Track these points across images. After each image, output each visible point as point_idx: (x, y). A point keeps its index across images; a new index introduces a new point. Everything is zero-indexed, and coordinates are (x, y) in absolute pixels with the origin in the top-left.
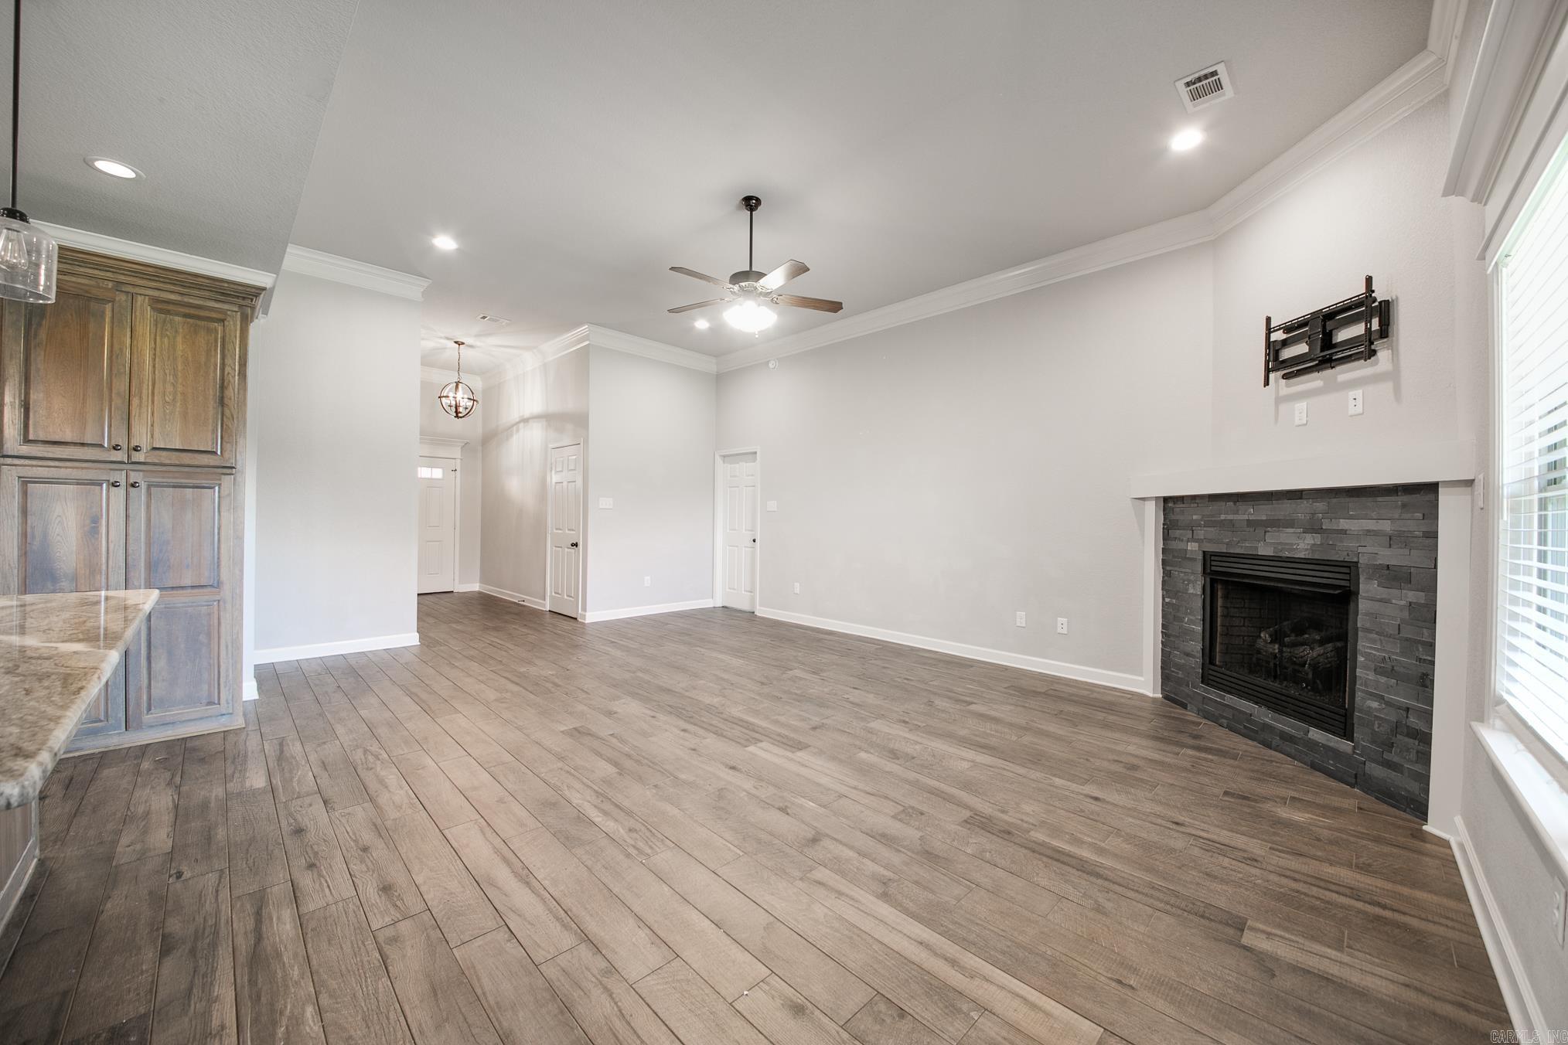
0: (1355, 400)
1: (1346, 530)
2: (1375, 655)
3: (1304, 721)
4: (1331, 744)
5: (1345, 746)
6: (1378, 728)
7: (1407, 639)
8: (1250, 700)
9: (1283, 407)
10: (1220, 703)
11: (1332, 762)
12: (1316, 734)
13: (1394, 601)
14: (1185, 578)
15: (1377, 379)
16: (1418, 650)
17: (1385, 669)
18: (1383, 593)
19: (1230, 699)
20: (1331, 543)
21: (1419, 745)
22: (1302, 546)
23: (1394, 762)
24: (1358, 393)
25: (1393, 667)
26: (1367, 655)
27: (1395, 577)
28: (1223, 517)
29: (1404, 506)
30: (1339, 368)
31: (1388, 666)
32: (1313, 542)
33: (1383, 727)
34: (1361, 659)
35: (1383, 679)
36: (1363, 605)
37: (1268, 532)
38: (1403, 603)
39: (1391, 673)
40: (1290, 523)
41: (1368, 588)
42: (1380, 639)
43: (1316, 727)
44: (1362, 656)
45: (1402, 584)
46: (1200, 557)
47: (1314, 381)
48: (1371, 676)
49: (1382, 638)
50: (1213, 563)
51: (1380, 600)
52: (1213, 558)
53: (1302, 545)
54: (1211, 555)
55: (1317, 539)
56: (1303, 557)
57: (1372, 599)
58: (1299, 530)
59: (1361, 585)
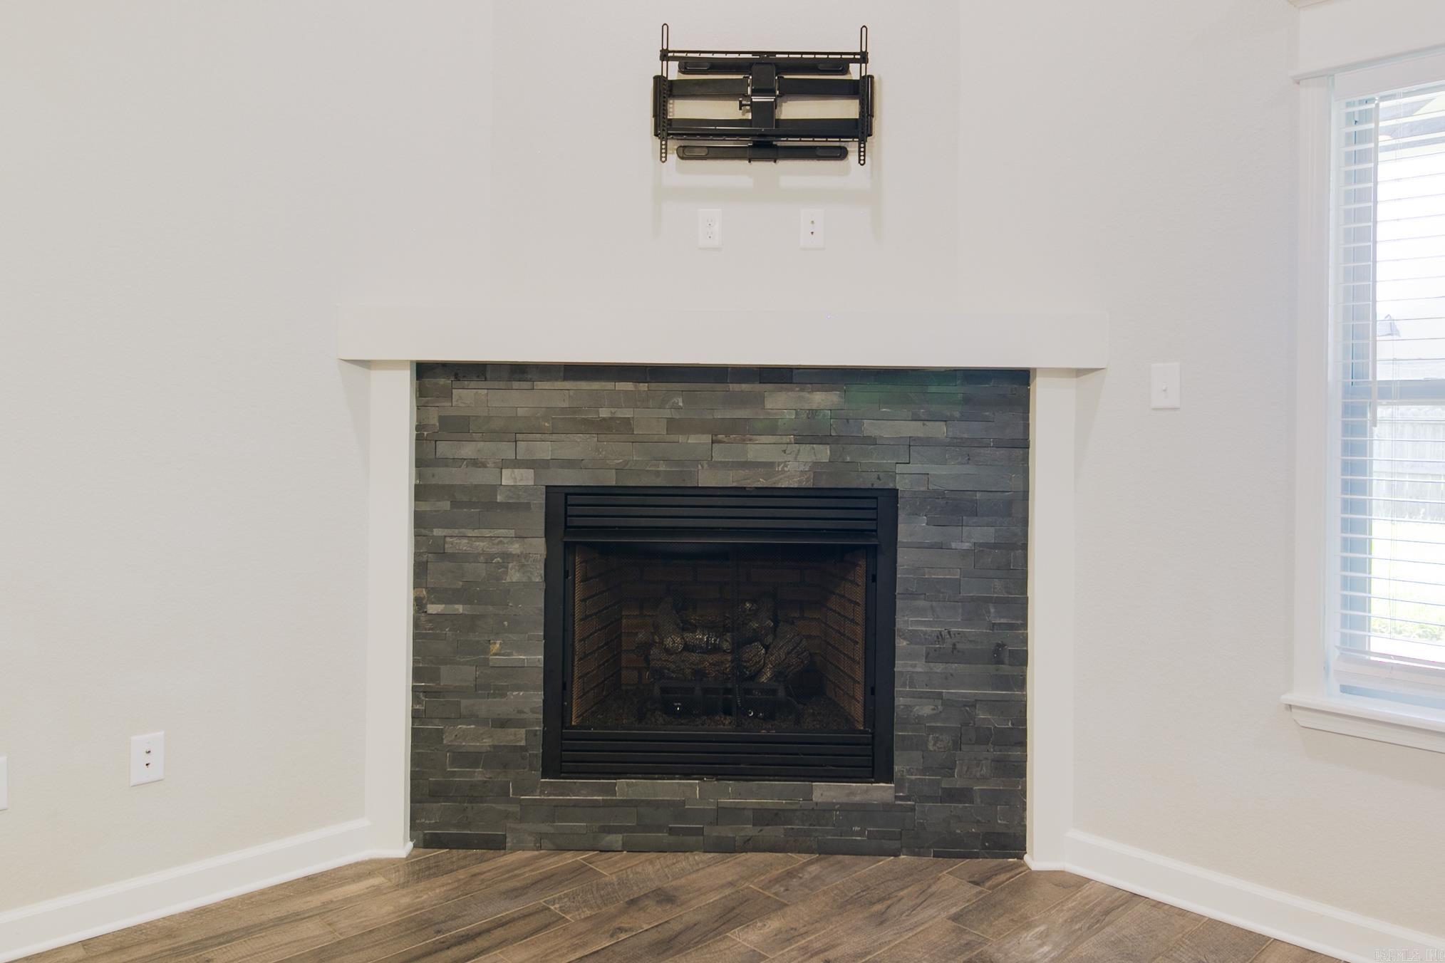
0: (809, 222)
1: (875, 439)
2: (925, 633)
4: (857, 799)
6: (934, 745)
7: (973, 599)
8: (670, 774)
10: (606, 804)
11: (857, 829)
12: (825, 792)
13: (954, 545)
14: (495, 550)
16: (989, 612)
17: (942, 651)
18: (934, 535)
19: (627, 788)
20: (848, 459)
21: (994, 751)
22: (792, 466)
23: (958, 789)
24: (817, 213)
25: (954, 645)
26: (913, 637)
27: (952, 507)
28: (604, 412)
29: (967, 400)
30: (782, 164)
31: (948, 645)
32: (814, 459)
33: (942, 740)
34: (901, 643)
35: (939, 668)
36: (905, 558)
37: (720, 442)
38: (966, 546)
39: (952, 655)
40: (772, 427)
41: (911, 529)
42: (932, 606)
43: (823, 778)
44: (905, 639)
45: (964, 517)
46: (540, 502)
47: (735, 174)
48: (921, 667)
49: (934, 604)
50: (571, 511)
51: (931, 546)
52: (571, 500)
54: (567, 495)
55: (823, 453)
56: (796, 486)
57: (920, 546)
58: (786, 439)
59: (900, 526)
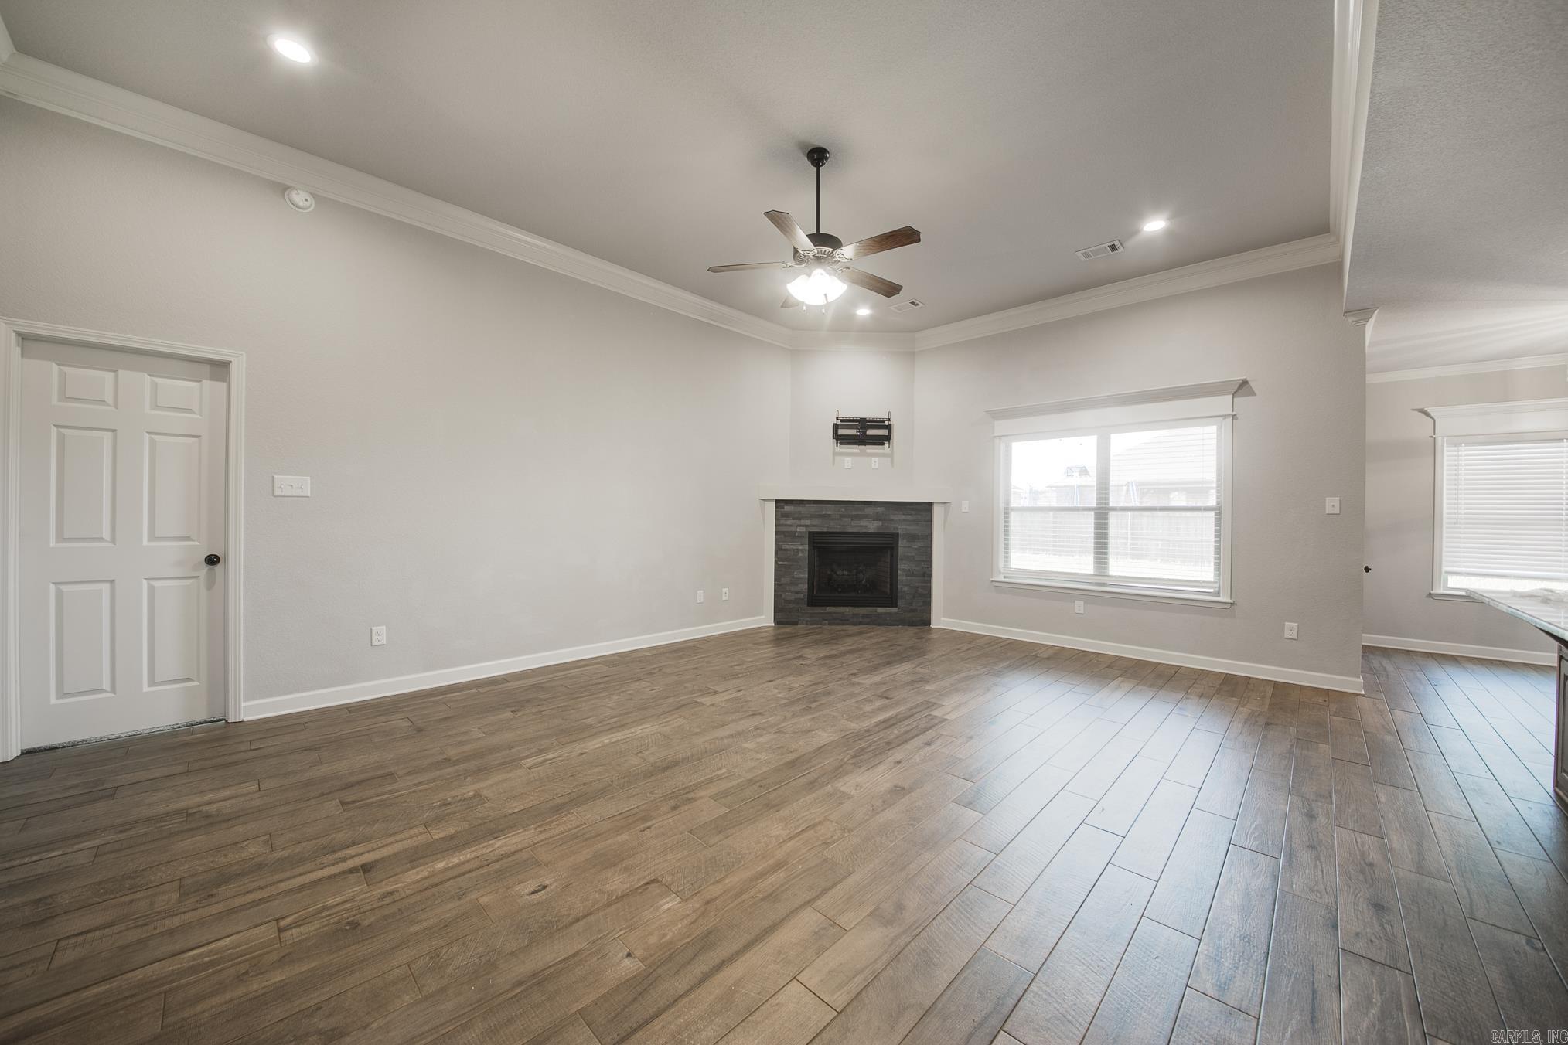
0: (875, 462)
1: (893, 519)
2: (906, 569)
3: (874, 606)
4: (888, 612)
5: (894, 610)
6: (908, 598)
8: (840, 606)
9: (838, 458)
10: (824, 613)
11: (888, 619)
12: (880, 610)
13: (913, 547)
14: (795, 548)
15: (884, 455)
16: (922, 564)
17: (910, 573)
18: (908, 544)
19: (830, 609)
20: (886, 525)
21: (923, 599)
23: (914, 609)
24: (877, 459)
25: (913, 572)
26: (902, 571)
27: (913, 537)
28: (823, 513)
29: (919, 511)
30: (867, 446)
32: (878, 525)
33: (910, 597)
34: (899, 572)
35: (909, 578)
36: (901, 550)
37: (853, 521)
38: (916, 547)
39: (913, 575)
40: (866, 516)
41: (902, 543)
42: (907, 563)
43: (880, 607)
45: (916, 540)
46: (807, 536)
47: (855, 449)
48: (904, 578)
49: (908, 561)
50: (815, 538)
51: (907, 547)
52: (817, 535)
53: (872, 526)
54: (814, 534)
55: (880, 523)
56: (873, 532)
57: (904, 547)
58: (870, 520)
59: (899, 542)
